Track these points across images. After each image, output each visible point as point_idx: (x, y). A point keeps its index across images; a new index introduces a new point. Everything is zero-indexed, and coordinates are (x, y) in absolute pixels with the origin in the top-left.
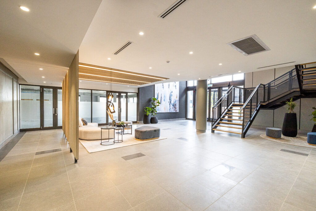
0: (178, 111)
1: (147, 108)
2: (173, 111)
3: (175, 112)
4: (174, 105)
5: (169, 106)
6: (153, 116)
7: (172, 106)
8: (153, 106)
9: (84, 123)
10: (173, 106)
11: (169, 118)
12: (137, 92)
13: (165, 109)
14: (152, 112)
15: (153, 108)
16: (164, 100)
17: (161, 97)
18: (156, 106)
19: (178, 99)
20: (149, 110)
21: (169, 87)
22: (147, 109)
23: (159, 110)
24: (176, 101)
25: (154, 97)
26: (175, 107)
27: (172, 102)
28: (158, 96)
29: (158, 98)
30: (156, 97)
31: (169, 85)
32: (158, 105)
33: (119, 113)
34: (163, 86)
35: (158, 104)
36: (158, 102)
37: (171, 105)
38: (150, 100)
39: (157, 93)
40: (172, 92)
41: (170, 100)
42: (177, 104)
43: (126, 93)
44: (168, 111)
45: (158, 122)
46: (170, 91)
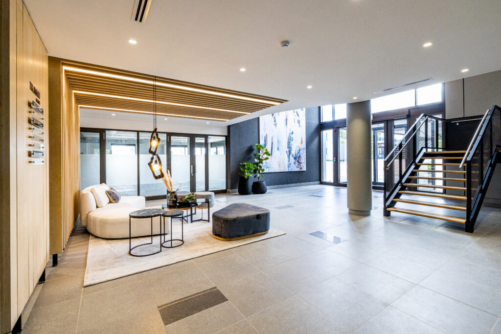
0: (304, 169)
1: (245, 164)
2: (295, 168)
3: (298, 170)
4: (297, 158)
5: (287, 159)
6: (256, 180)
7: (292, 160)
8: (256, 160)
9: (112, 200)
10: (295, 159)
11: (288, 183)
12: (227, 135)
13: (279, 165)
14: (255, 171)
15: (257, 164)
16: (278, 149)
17: (272, 143)
18: (262, 160)
19: (304, 145)
20: (248, 169)
21: (286, 124)
22: (244, 165)
23: (268, 167)
24: (300, 150)
25: (259, 143)
26: (298, 162)
27: (293, 152)
28: (265, 141)
29: (265, 145)
30: (262, 142)
31: (287, 119)
32: (267, 159)
33: (191, 174)
34: (275, 121)
35: (265, 156)
36: (267, 153)
37: (291, 157)
38: (250, 150)
39: (264, 135)
40: (292, 133)
41: (290, 148)
42: (302, 156)
43: (206, 137)
44: (285, 169)
45: (268, 191)
46: (289, 132)
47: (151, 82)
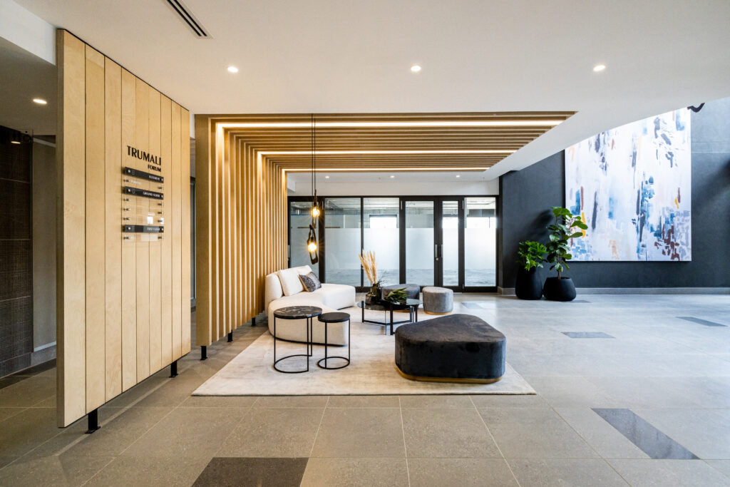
0: (687, 257)
1: (529, 244)
2: (655, 253)
3: (668, 258)
4: (666, 234)
5: (635, 236)
6: (553, 274)
7: (649, 238)
8: (552, 238)
9: (306, 287)
10: (658, 234)
11: (638, 285)
12: (498, 194)
13: (613, 247)
14: (551, 258)
15: (555, 244)
16: (611, 215)
17: (596, 205)
18: (568, 237)
19: (686, 204)
20: (534, 253)
21: (634, 164)
22: (528, 246)
23: (584, 251)
24: (672, 216)
25: (564, 205)
26: (668, 241)
27: (653, 220)
28: (578, 201)
29: (578, 210)
30: (570, 204)
31: (634, 155)
32: (579, 235)
33: (435, 258)
34: (603, 160)
35: (577, 229)
36: (578, 223)
37: (646, 231)
38: (545, 218)
39: (576, 189)
40: (651, 181)
41: (643, 212)
42: (678, 228)
43: (460, 199)
44: (629, 253)
45: (578, 297)
46: (639, 179)
47: (309, 125)
